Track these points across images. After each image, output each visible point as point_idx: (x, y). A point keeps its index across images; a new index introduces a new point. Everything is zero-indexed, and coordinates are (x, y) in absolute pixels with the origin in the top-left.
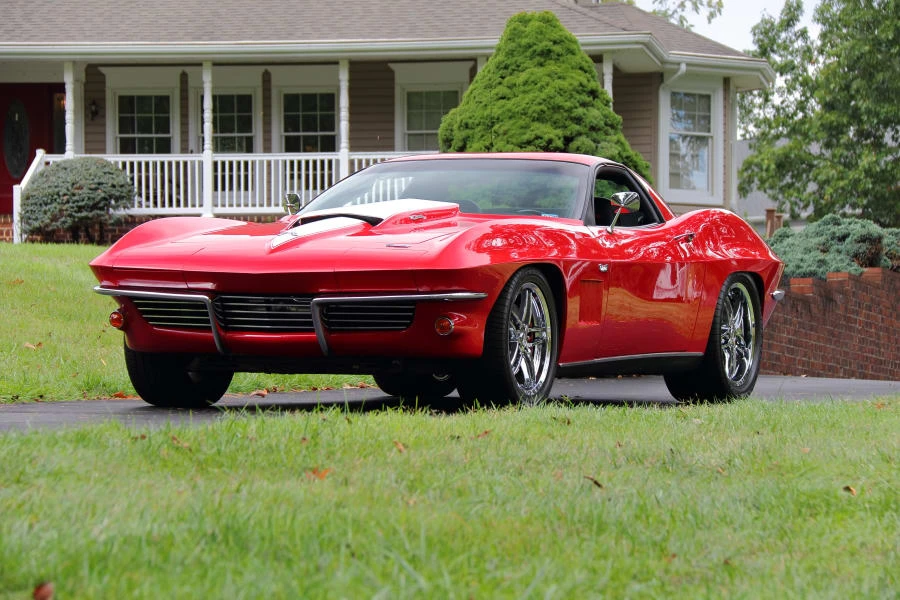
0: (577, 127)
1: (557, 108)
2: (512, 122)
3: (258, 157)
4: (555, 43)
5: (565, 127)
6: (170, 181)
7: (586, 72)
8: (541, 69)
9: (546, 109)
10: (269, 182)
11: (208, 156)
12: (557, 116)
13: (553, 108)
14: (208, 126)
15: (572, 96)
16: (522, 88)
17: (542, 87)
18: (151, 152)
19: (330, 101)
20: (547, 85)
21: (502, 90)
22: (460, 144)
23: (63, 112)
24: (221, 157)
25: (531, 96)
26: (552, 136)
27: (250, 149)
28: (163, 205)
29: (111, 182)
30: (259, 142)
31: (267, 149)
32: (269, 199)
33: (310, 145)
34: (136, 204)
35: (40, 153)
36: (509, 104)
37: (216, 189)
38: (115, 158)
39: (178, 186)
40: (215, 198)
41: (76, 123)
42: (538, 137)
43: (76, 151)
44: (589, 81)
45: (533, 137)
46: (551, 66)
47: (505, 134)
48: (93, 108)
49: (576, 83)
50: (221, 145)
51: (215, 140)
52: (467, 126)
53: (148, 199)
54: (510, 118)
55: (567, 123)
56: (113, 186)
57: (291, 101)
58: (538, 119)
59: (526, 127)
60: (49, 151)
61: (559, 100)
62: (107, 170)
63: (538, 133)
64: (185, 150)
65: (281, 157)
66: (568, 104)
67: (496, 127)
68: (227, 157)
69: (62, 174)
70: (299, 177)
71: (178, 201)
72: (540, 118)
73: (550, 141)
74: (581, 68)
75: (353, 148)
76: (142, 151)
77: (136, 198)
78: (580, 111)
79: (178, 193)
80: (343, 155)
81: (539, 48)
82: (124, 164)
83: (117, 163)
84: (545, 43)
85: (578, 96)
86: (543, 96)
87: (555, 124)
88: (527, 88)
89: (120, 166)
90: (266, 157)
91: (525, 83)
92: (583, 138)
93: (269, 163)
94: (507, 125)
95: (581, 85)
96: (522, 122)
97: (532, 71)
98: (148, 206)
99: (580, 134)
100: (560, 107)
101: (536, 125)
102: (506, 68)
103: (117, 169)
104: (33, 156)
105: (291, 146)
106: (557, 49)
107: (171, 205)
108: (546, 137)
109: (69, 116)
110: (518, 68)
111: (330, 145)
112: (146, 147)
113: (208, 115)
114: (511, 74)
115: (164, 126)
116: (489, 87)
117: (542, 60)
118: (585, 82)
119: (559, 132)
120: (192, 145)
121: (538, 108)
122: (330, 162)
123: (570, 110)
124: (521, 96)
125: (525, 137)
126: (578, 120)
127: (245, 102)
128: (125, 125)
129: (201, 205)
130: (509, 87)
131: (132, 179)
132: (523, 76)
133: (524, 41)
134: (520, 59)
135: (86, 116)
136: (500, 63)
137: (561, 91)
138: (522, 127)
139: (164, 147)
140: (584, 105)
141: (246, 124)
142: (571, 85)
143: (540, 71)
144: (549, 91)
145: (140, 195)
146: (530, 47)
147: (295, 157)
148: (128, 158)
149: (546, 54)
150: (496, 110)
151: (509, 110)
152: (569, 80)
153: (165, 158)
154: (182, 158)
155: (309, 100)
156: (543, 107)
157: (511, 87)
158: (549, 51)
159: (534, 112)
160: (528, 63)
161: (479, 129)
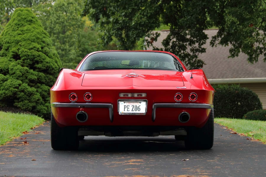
1: (38, 38)
4: (32, 18)
5: (41, 44)
9: (35, 38)
12: (38, 41)
15: (41, 35)
16: (26, 32)
17: (32, 31)
20: (34, 31)
21: (19, 32)
25: (29, 34)
36: (23, 36)
42: (34, 47)
45: (33, 47)
46: (33, 25)
47: (23, 45)
49: (41, 31)
54: (24, 41)
61: (38, 36)
66: (41, 37)
67: (20, 43)
72: (34, 41)
73: (38, 48)
78: (44, 39)
81: (28, 19)
84: (30, 18)
86: (33, 34)
87: (38, 43)
91: (27, 30)
92: (46, 48)
94: (24, 43)
96: (28, 42)
97: (28, 26)
99: (45, 46)
101: (33, 43)
102: (19, 25)
110: (23, 25)
114: (20, 27)
117: (30, 23)
119: (40, 46)
121: (33, 38)
123: (41, 39)
124: (26, 34)
125: (31, 47)
126: (44, 42)
132: (25, 28)
133: (23, 17)
134: (23, 23)
136: (16, 23)
137: (38, 33)
138: (29, 44)
140: (44, 37)
143: (30, 27)
144: (35, 33)
146: (25, 19)
150: (18, 38)
151: (23, 38)
152: (39, 30)
157: (22, 31)
158: (32, 20)
159: (32, 39)
160: (26, 24)
161: (13, 44)
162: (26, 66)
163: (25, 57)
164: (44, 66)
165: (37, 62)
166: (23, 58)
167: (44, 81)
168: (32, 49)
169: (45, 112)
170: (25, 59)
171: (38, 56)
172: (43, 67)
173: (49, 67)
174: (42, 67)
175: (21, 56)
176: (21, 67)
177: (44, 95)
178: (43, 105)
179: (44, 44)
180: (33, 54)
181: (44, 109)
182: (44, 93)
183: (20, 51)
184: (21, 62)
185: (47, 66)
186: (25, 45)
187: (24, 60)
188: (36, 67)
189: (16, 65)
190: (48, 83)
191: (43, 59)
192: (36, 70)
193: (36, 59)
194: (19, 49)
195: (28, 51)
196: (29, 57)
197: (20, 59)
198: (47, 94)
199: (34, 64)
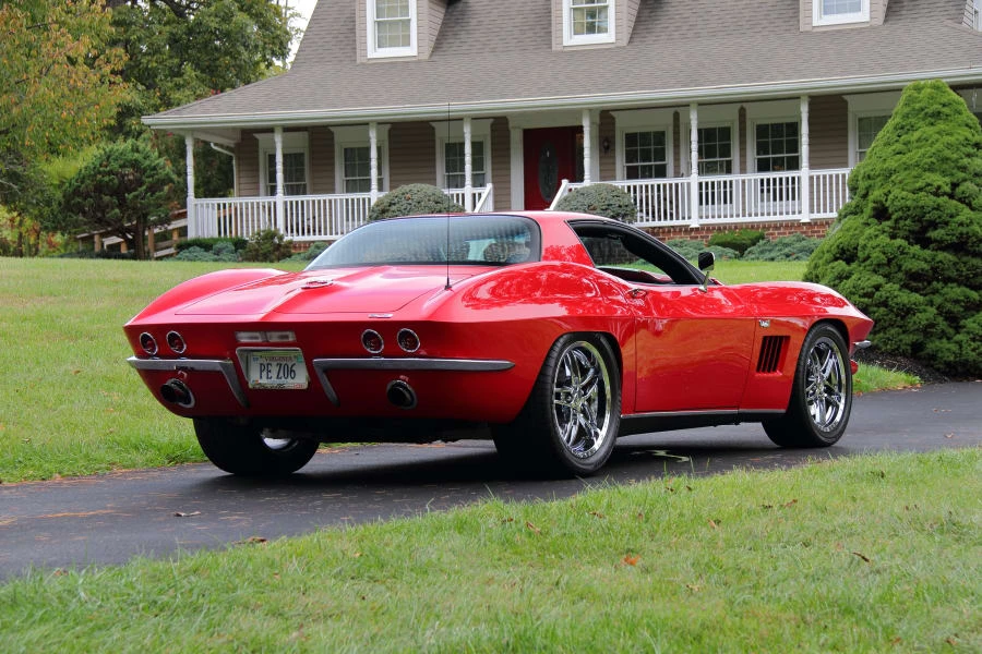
0: (963, 175)
1: (945, 160)
2: (907, 172)
3: (735, 177)
4: (944, 105)
5: (952, 175)
6: (665, 199)
7: (971, 128)
8: (932, 128)
9: (935, 161)
10: (744, 196)
11: (694, 179)
12: (945, 166)
13: (942, 160)
14: (695, 154)
15: (958, 149)
16: (915, 144)
17: (933, 143)
18: (650, 177)
19: (794, 128)
20: (937, 141)
21: (898, 146)
22: (863, 192)
23: (582, 149)
24: (704, 179)
25: (923, 150)
26: (939, 183)
27: (729, 171)
28: (660, 219)
29: (618, 203)
30: (736, 165)
31: (743, 170)
32: (744, 210)
33: (778, 165)
34: (639, 218)
35: (565, 182)
36: (904, 158)
37: (701, 203)
38: (621, 183)
39: (671, 202)
40: (700, 211)
41: (591, 157)
42: (928, 185)
43: (592, 180)
44: (973, 135)
45: (924, 185)
46: (941, 126)
47: (900, 182)
48: (606, 144)
49: (962, 138)
50: (705, 169)
51: (700, 165)
52: (869, 177)
53: (647, 214)
54: (905, 169)
55: (954, 171)
56: (620, 206)
57: (762, 131)
58: (929, 170)
59: (919, 176)
60: (572, 180)
61: (947, 153)
62: (615, 194)
63: (929, 181)
64: (677, 174)
65: (754, 177)
66: (955, 156)
67: (893, 177)
68: (709, 179)
69: (580, 199)
70: (768, 191)
71: (671, 215)
72: (931, 169)
73: (939, 188)
74: (967, 125)
75: (812, 166)
76: (644, 177)
77: (639, 214)
78: (966, 161)
79: (671, 209)
80: (804, 172)
81: (930, 111)
82: (629, 188)
83: (623, 187)
84: (935, 106)
85: (963, 149)
86: (933, 150)
87: (945, 174)
88: (919, 144)
89: (626, 191)
90: (741, 177)
91: (918, 140)
92: (968, 184)
93: (743, 182)
94: (902, 175)
95: (966, 139)
96: (914, 173)
97: (925, 130)
98: (647, 220)
99: (965, 180)
100: (947, 159)
101: (927, 174)
102: (902, 128)
103: (623, 193)
104: (559, 185)
105: (763, 166)
106: (946, 110)
107: (665, 218)
108: (936, 184)
109: (587, 152)
110: (913, 128)
111: (794, 164)
112: (647, 173)
113: (694, 146)
114: (907, 133)
115: (661, 155)
116: (888, 144)
117: (933, 120)
118: (970, 136)
119: (948, 179)
120: (683, 169)
121: (929, 160)
122: (793, 179)
123: (956, 161)
124: (914, 151)
125: (920, 184)
126: (964, 169)
127: (725, 133)
128: (630, 157)
129: (689, 218)
130: (904, 144)
131: (635, 200)
132: (916, 135)
133: (917, 106)
134: (913, 120)
135: (600, 150)
136: (897, 124)
137: (949, 146)
138: (915, 177)
139: (661, 172)
140: (969, 155)
141: (726, 152)
142: (957, 140)
143: (930, 130)
144: (938, 146)
145: (641, 211)
146: (923, 110)
147: (765, 176)
148: (632, 183)
149: (937, 115)
150: (892, 164)
151: (904, 163)
152: (956, 136)
153: (661, 181)
154: (674, 181)
155: (777, 128)
156: (933, 159)
157: (906, 144)
158: (939, 113)
159: (926, 163)
160: (921, 123)
161: (879, 179)
162: (903, 238)
163: (900, 213)
164: (953, 235)
165: (934, 225)
166: (894, 217)
167: (954, 274)
168: (921, 189)
169: (952, 358)
170: (901, 218)
171: (934, 209)
172: (948, 238)
173: (969, 237)
174: (945, 237)
175: (890, 210)
176: (888, 240)
177: (949, 312)
178: (949, 339)
179: (962, 175)
180: (920, 204)
181: (948, 350)
182: (949, 306)
183: (891, 196)
184: (891, 227)
185: (961, 234)
186: (906, 181)
187: (897, 221)
188: (930, 238)
189: (877, 236)
190: (967, 278)
191: (952, 216)
192: (931, 246)
193: (927, 217)
194: (889, 192)
195: (911, 195)
196: (909, 213)
197: (889, 218)
198: (962, 309)
199: (924, 230)
